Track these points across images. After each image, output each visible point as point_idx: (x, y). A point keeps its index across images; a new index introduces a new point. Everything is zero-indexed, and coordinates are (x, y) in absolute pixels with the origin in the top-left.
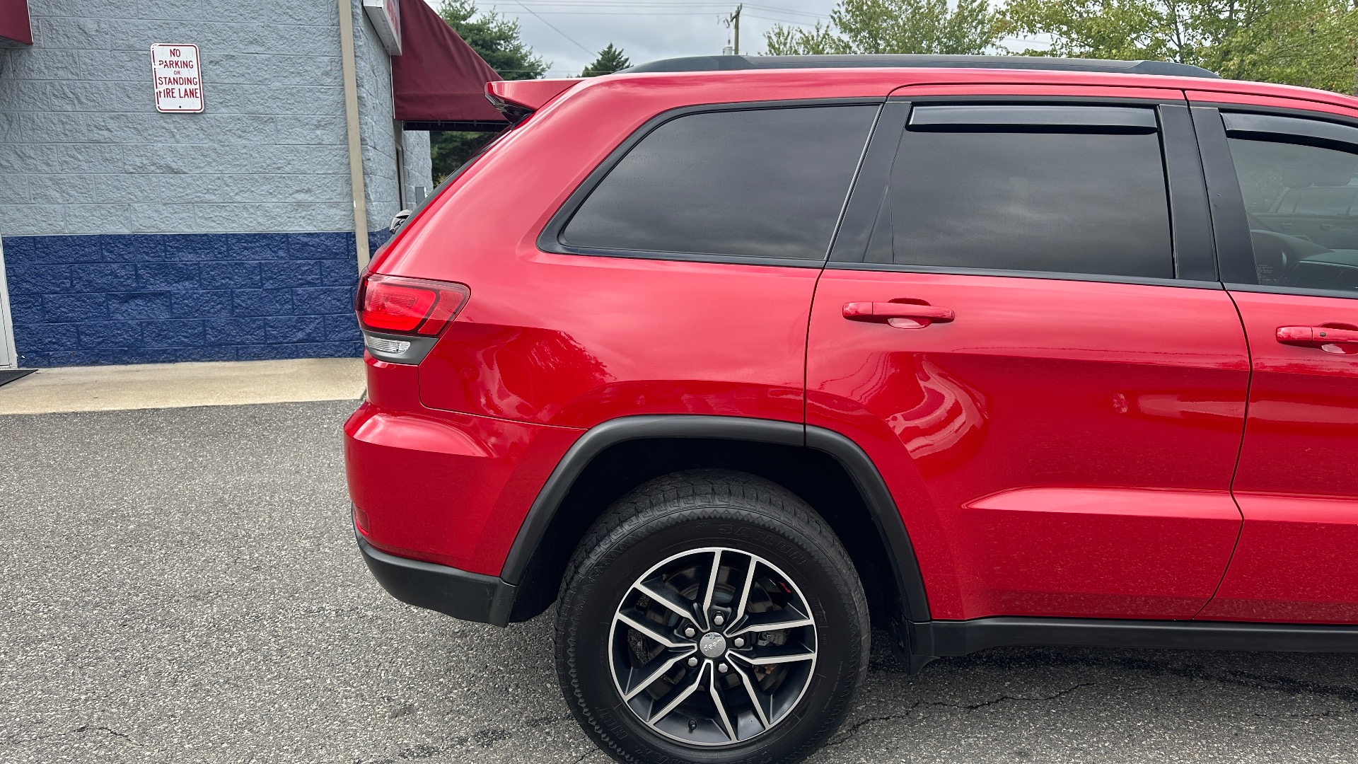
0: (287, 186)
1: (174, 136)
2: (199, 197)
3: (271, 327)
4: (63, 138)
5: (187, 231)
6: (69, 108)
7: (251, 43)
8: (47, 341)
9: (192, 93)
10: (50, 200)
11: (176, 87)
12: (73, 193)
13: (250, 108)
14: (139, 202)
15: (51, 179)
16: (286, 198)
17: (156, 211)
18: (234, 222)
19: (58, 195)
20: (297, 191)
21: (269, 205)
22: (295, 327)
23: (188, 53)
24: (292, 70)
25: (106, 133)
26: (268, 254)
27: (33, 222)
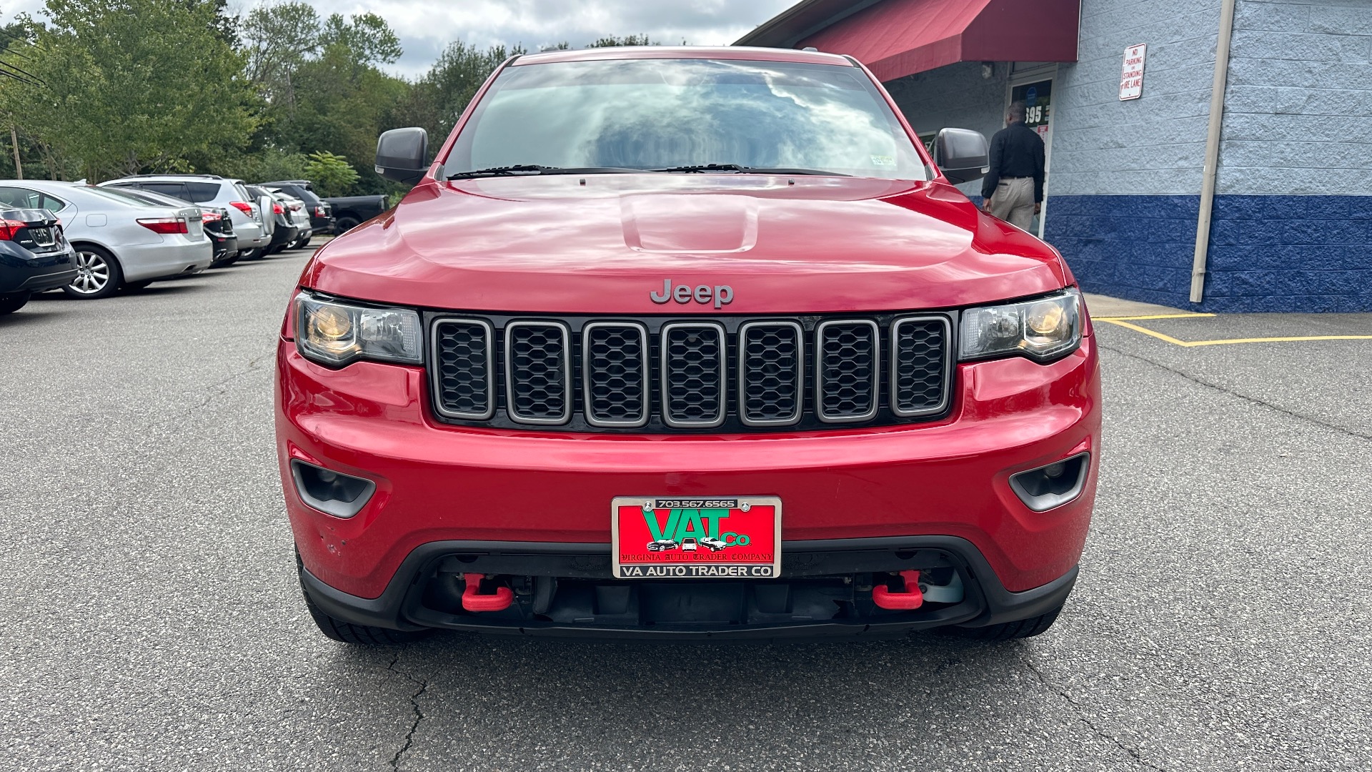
0: (1176, 155)
1: (1125, 119)
2: (1128, 166)
4: (1079, 126)
5: (1119, 193)
6: (1085, 104)
7: (1175, 34)
9: (1137, 83)
11: (1131, 79)
13: (1166, 89)
14: (1102, 170)
16: (1173, 164)
17: (1108, 178)
18: (1143, 185)
20: (1180, 159)
21: (1163, 171)
22: (1159, 276)
23: (1141, 51)
24: (1194, 51)
26: (1156, 213)
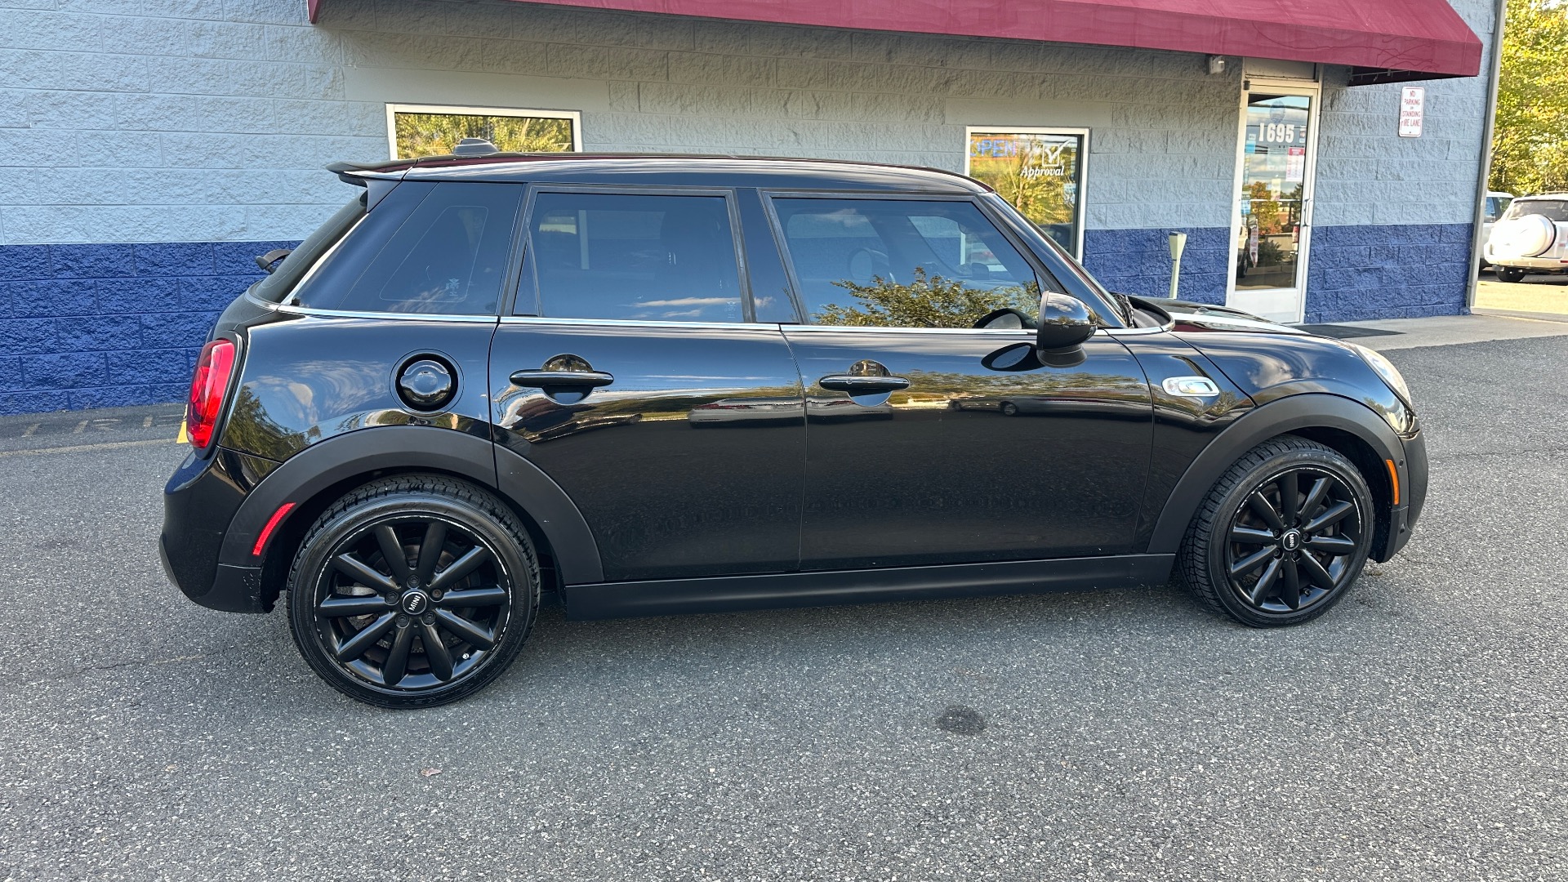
2: (1407, 198)
3: (1425, 293)
4: (1352, 154)
6: (1358, 132)
7: (1447, 87)
8: (1322, 304)
9: (1416, 123)
10: (1338, 199)
11: (1410, 118)
12: (1350, 194)
13: (1439, 133)
14: (1379, 201)
15: (1342, 185)
17: (1387, 209)
19: (1342, 196)
25: (1372, 151)
26: (1429, 240)
27: (1328, 215)
